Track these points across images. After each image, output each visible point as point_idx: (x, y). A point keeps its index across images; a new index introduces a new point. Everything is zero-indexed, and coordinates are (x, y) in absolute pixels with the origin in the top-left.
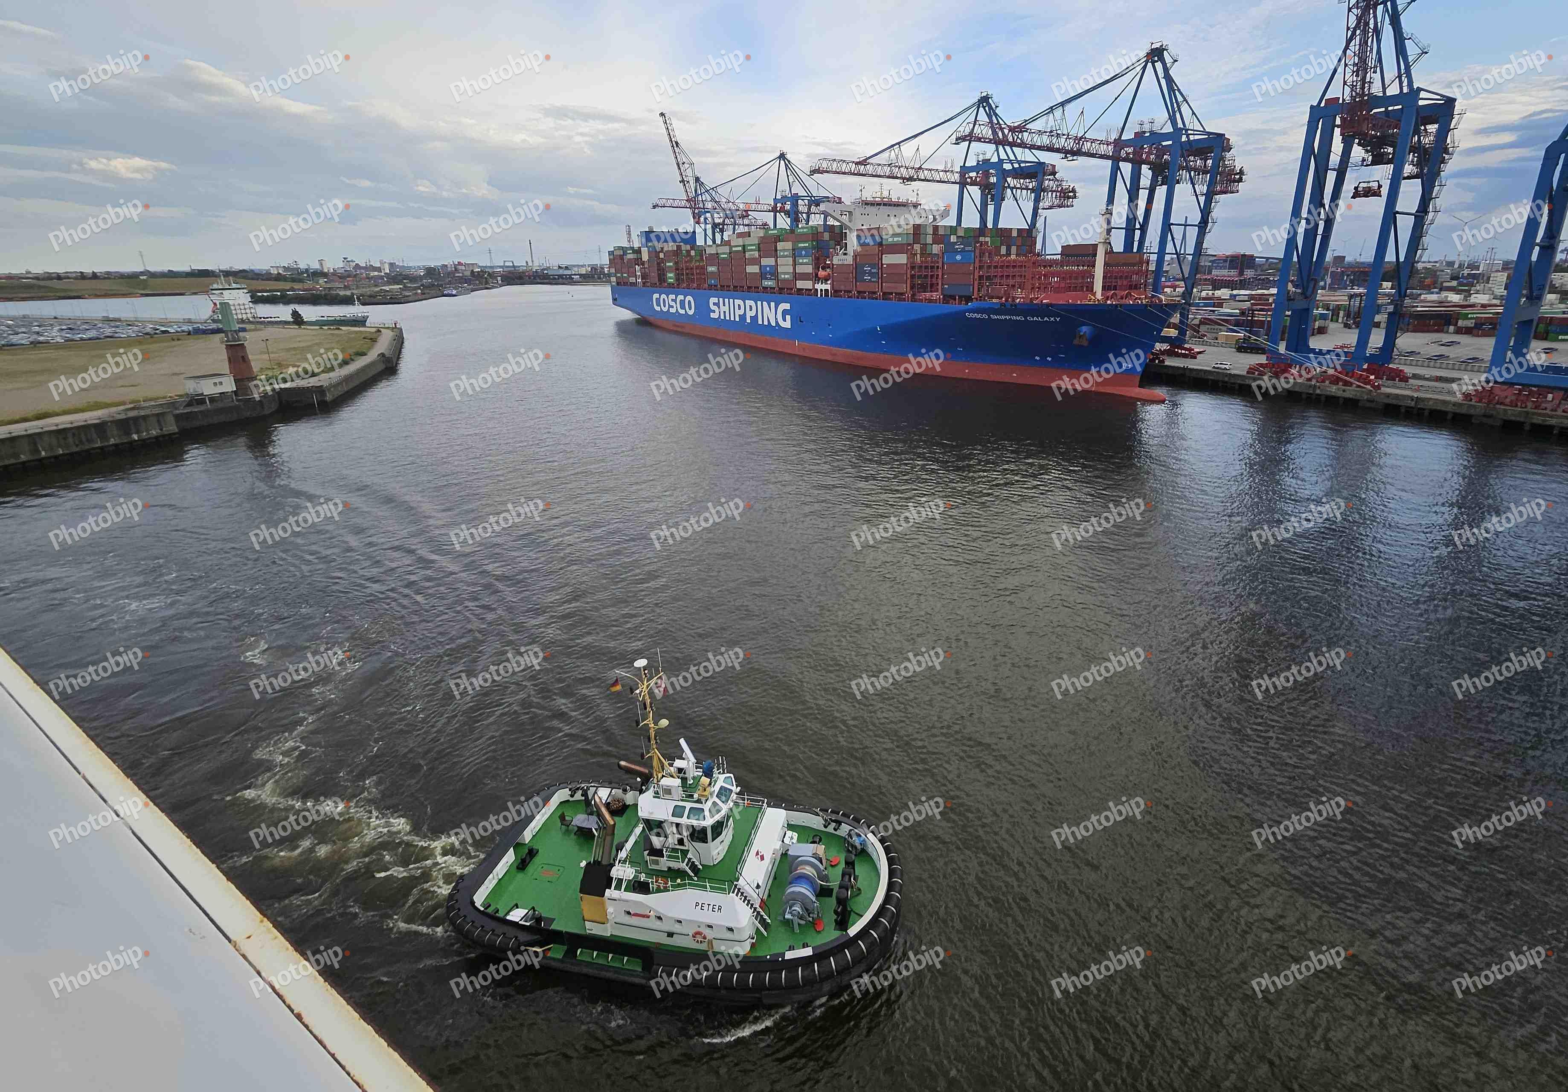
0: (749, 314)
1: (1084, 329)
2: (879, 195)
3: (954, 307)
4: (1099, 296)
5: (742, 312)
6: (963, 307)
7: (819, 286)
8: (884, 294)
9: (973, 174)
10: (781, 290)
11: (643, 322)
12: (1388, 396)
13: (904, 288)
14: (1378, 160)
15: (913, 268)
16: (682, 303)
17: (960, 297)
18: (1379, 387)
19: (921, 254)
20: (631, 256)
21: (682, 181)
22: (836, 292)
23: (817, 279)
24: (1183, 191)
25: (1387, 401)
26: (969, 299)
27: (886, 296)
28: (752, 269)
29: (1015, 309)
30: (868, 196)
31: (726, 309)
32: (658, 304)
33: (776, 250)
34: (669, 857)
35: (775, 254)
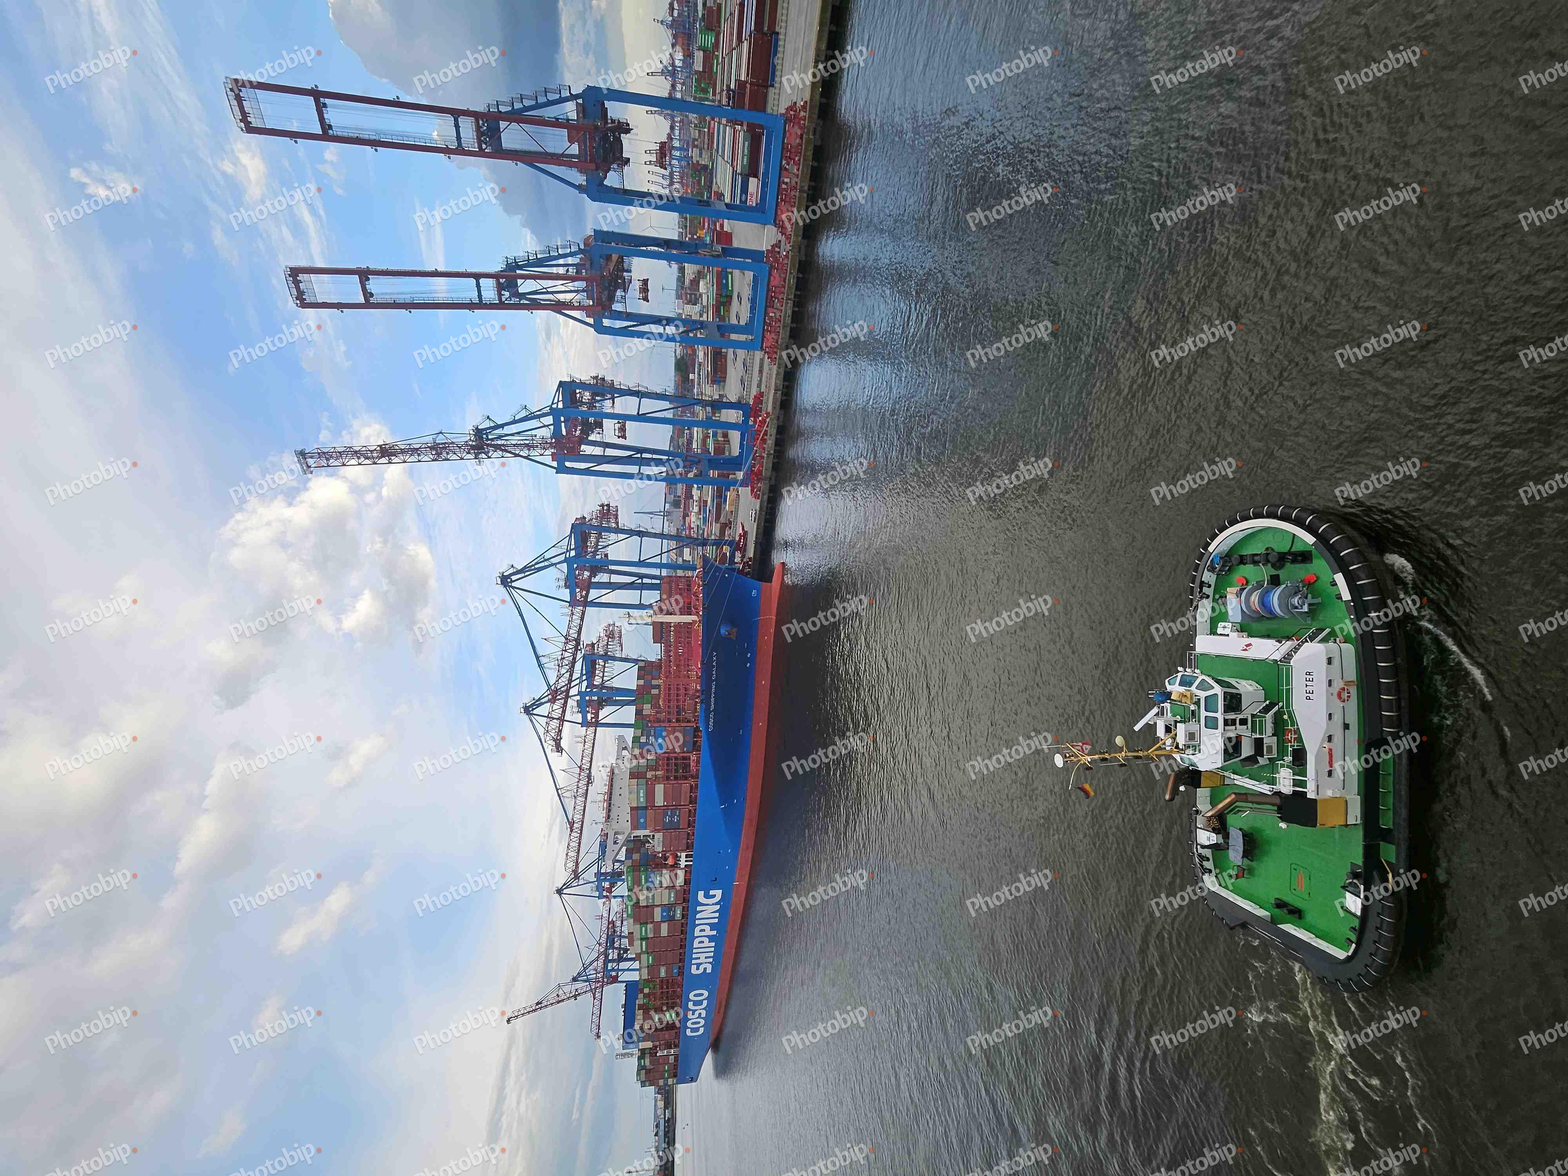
0: (708, 932)
1: (723, 631)
2: (601, 804)
3: (703, 741)
4: (695, 618)
5: (706, 940)
6: (703, 734)
7: (683, 863)
8: (691, 803)
9: (589, 716)
10: (685, 900)
11: (716, 1046)
12: (774, 408)
13: (686, 786)
14: (600, 425)
15: (668, 778)
16: (696, 1003)
17: (695, 737)
18: (768, 414)
19: (656, 770)
20: (647, 1062)
21: (575, 997)
22: (689, 847)
23: (676, 866)
24: (614, 553)
25: (778, 407)
26: (697, 729)
27: (693, 801)
28: (664, 930)
29: (706, 691)
30: (602, 815)
31: (703, 956)
32: (697, 1030)
33: (647, 906)
34: (1261, 733)
35: (650, 908)
